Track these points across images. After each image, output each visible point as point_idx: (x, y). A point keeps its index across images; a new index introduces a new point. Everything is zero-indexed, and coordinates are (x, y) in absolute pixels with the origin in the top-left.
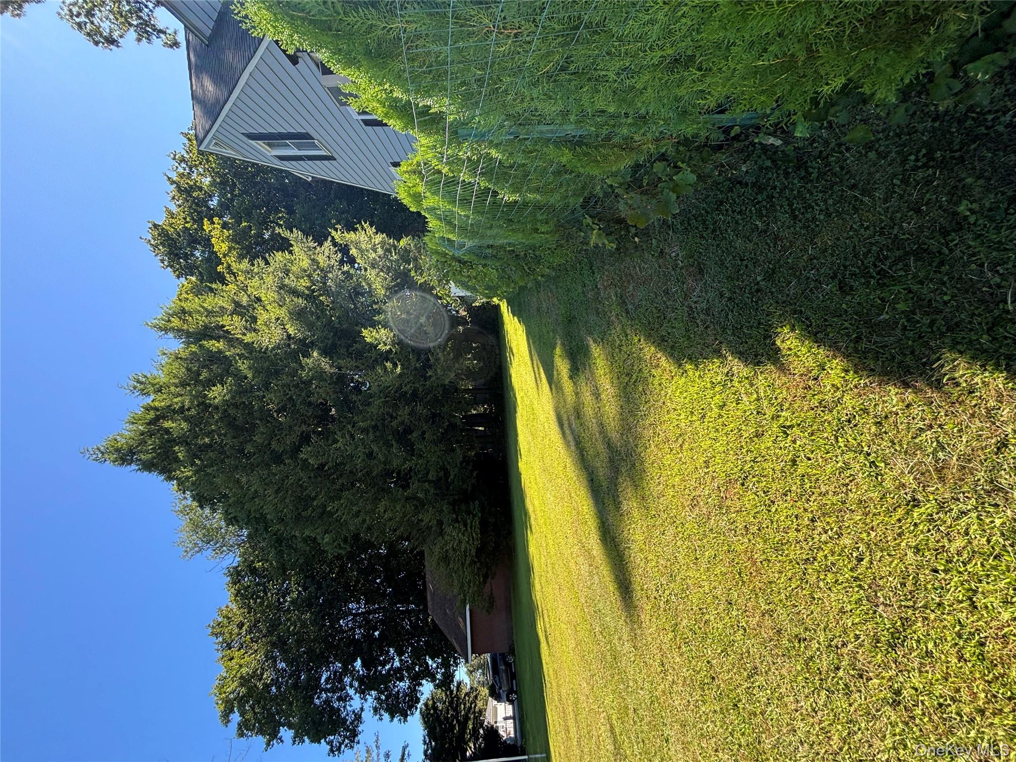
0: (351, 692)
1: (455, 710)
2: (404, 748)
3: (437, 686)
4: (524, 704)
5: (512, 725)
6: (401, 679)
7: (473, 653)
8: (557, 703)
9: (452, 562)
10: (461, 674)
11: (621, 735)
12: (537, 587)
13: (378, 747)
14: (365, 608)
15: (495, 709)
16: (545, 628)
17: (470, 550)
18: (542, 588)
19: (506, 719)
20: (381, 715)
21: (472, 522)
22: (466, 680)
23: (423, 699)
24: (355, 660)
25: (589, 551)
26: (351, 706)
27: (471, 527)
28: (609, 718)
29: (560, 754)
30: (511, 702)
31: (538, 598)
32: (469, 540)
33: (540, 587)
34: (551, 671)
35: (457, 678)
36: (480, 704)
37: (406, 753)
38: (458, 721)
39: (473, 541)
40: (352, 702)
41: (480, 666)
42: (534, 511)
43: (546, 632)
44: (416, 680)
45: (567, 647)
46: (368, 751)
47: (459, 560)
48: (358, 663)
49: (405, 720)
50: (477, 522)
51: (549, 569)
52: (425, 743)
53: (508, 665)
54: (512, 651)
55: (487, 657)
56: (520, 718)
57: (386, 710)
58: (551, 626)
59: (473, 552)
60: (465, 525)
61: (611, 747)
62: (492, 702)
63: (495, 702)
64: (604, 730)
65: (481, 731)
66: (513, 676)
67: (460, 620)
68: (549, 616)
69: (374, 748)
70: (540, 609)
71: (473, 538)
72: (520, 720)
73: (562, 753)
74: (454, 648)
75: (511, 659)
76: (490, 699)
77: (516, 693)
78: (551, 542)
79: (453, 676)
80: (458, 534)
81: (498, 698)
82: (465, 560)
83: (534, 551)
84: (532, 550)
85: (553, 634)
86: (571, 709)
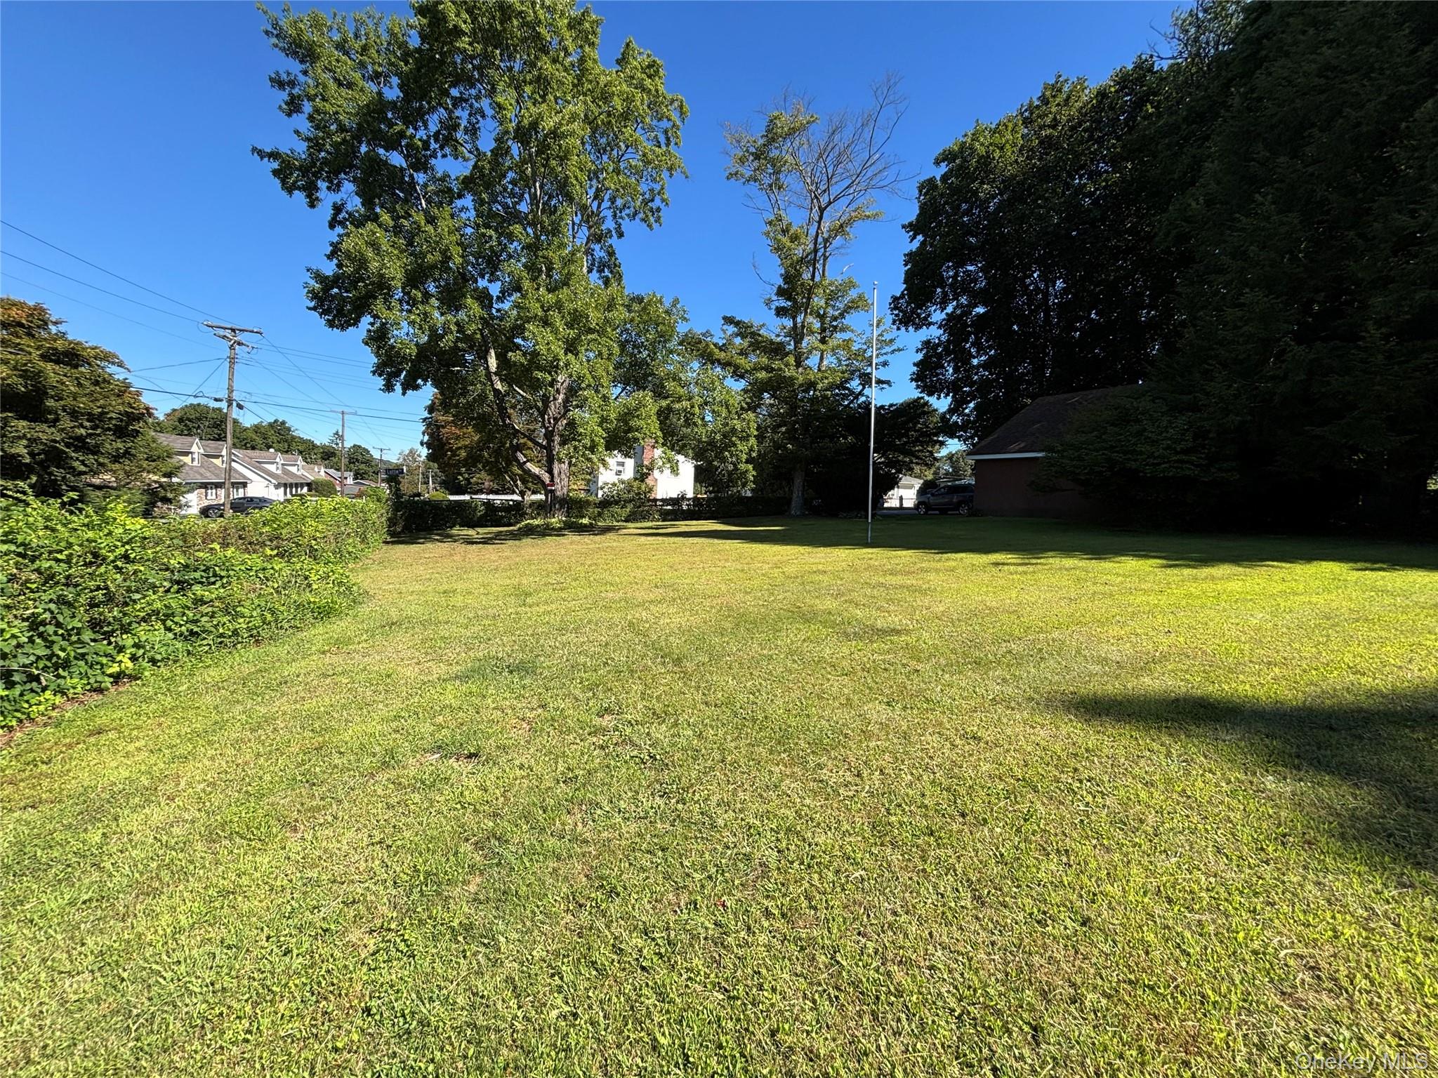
0: (949, 309)
1: (917, 440)
2: (888, 382)
3: (943, 416)
4: (913, 522)
5: (893, 506)
6: (956, 370)
7: (977, 461)
8: (919, 565)
9: (1117, 429)
10: (954, 446)
11: (892, 643)
12: (1069, 562)
13: (893, 352)
14: (1054, 304)
15: (911, 487)
16: (1007, 564)
17: (1135, 460)
18: (1066, 569)
19: (901, 499)
20: (921, 350)
21: (1193, 464)
22: (944, 452)
23: (932, 400)
24: (985, 305)
25: (1146, 668)
26: (935, 311)
27: (1182, 462)
28: (908, 632)
29: (871, 559)
30: (917, 507)
31: (1051, 560)
32: (1155, 458)
33: (1067, 566)
34: (953, 564)
35: (950, 441)
36: (917, 469)
37: (884, 386)
38: (906, 443)
39: (1153, 464)
40: (938, 312)
41: (956, 469)
42: (1213, 578)
43: (1003, 564)
44: (954, 388)
45: (987, 593)
46: (891, 341)
47: (1120, 441)
48: (980, 310)
49: (912, 380)
50: (1188, 473)
51: (1100, 588)
52: (891, 405)
53: (957, 507)
54: (974, 513)
55: (969, 480)
56: (900, 514)
57: (926, 356)
58: (1011, 574)
59: (1133, 465)
60: (1186, 452)
61: (879, 624)
62: (918, 484)
63: (917, 487)
64: (895, 620)
65: (893, 471)
66: (944, 511)
67: (1022, 445)
68: (1025, 573)
69: (892, 348)
70: (1034, 561)
71: (1159, 464)
72: (898, 515)
73: (872, 562)
74: (987, 436)
75: (964, 510)
76: (922, 481)
77: (926, 513)
78: (1153, 599)
79: (952, 436)
80: (1169, 439)
81: (921, 492)
82: (1117, 452)
83: (1129, 566)
84: (1130, 564)
85: (1001, 575)
86: (914, 582)
